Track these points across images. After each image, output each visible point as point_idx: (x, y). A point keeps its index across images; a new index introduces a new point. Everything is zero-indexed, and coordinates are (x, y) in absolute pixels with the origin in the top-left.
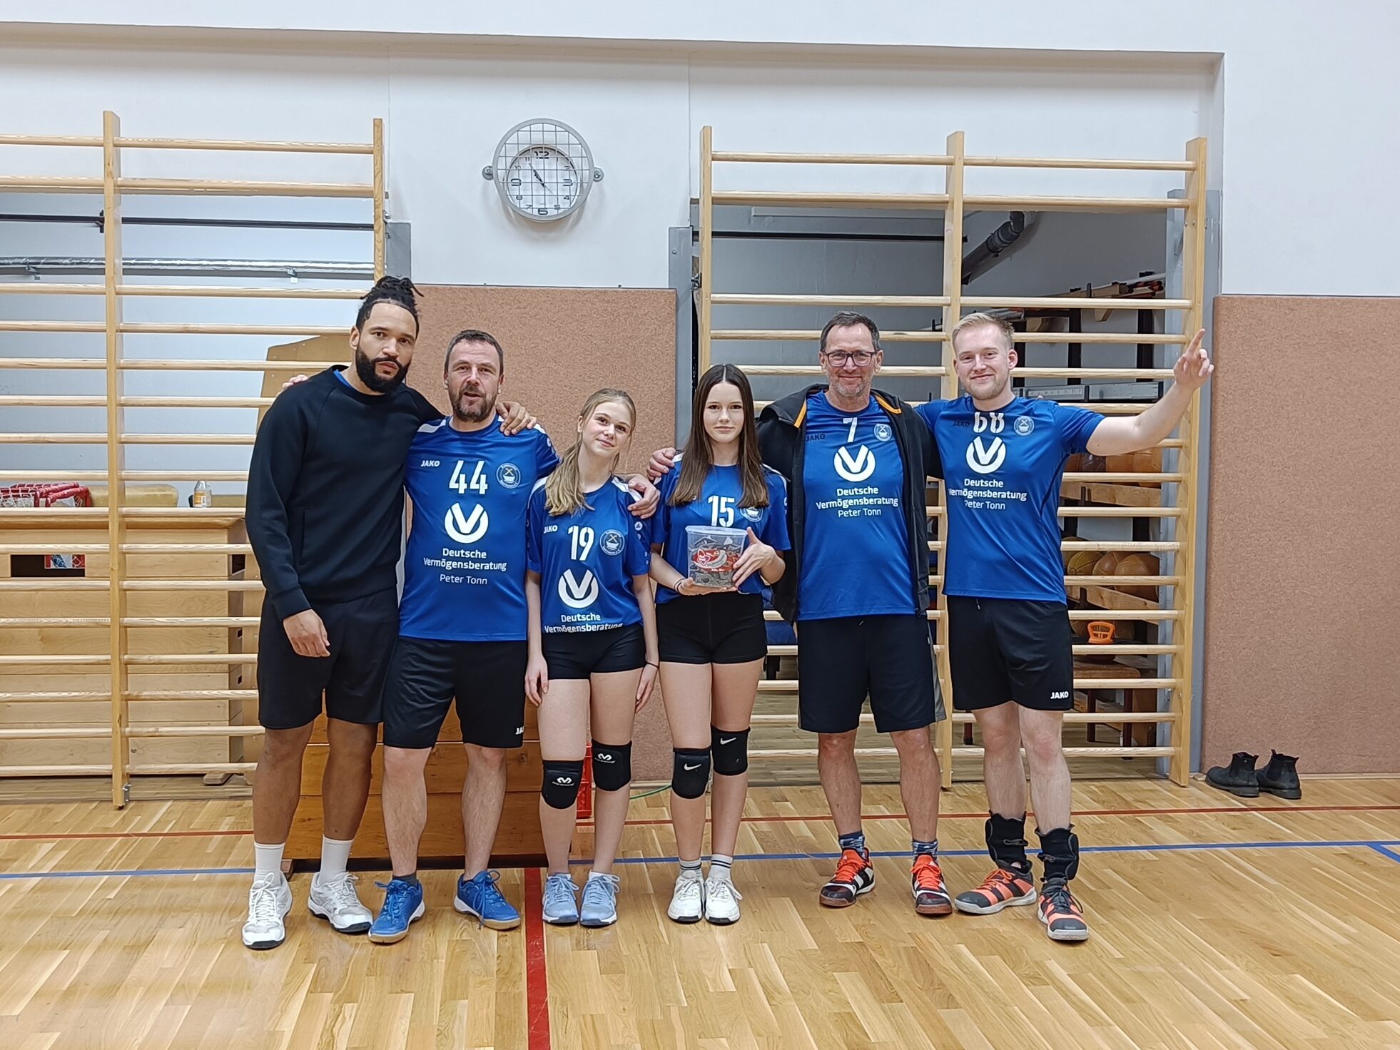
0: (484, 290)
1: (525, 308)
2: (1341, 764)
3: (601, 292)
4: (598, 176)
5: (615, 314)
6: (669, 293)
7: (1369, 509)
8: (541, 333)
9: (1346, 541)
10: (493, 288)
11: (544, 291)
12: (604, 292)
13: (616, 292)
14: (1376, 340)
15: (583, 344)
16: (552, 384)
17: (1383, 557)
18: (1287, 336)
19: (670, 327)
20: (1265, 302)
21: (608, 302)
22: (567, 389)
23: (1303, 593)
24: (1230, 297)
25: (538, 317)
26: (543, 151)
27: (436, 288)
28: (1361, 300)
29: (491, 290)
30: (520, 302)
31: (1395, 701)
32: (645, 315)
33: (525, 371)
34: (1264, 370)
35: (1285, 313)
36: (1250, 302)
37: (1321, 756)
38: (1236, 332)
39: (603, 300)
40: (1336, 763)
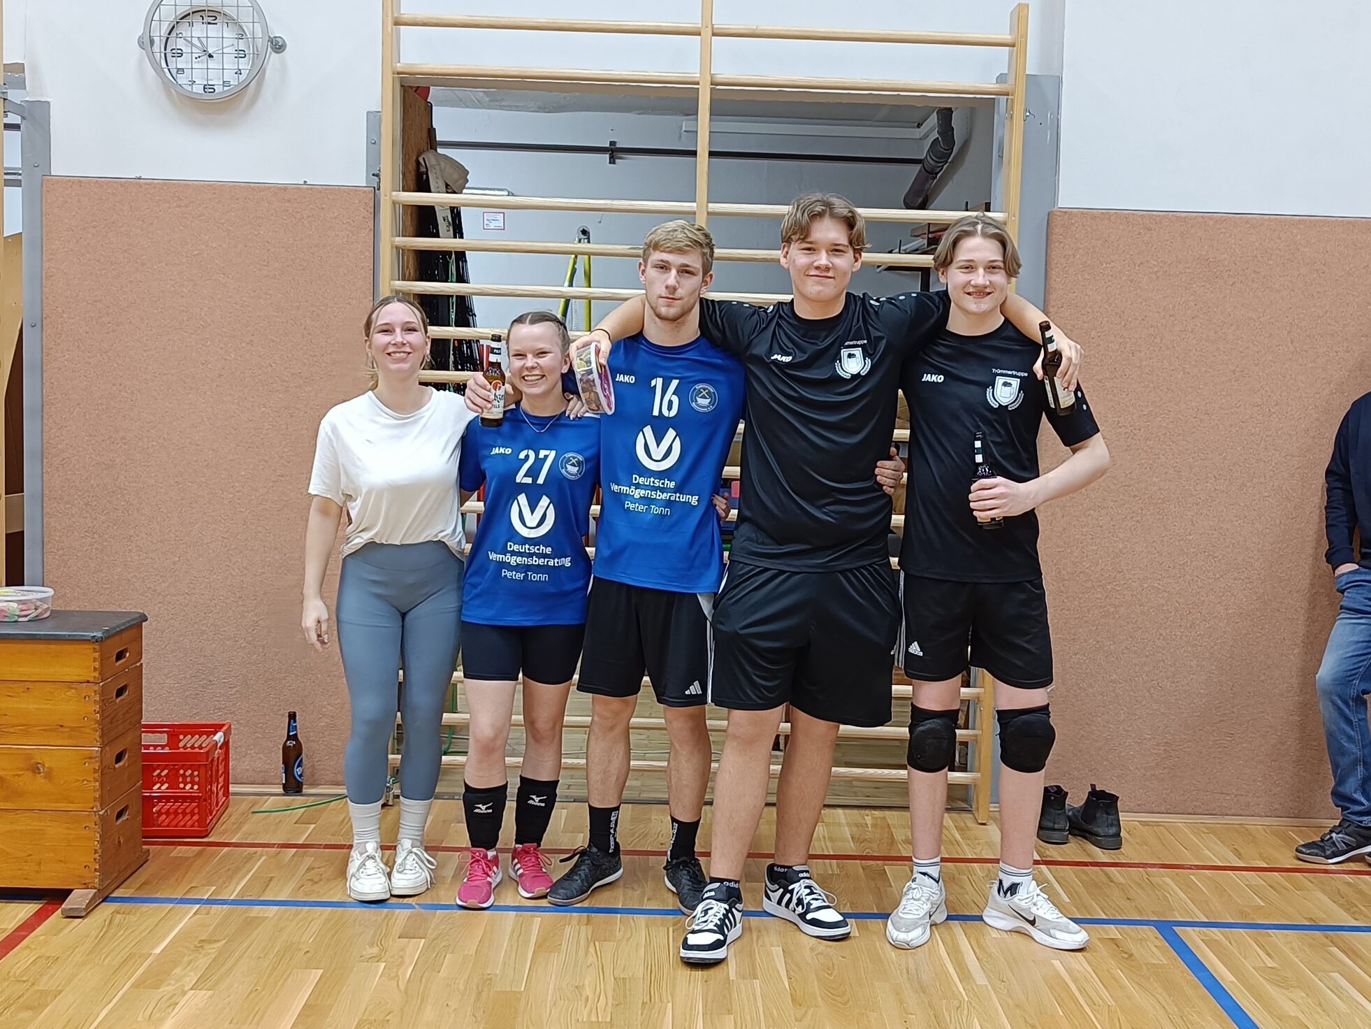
0: (136, 183)
1: (187, 206)
2: (1197, 804)
3: (281, 189)
4: (278, 46)
5: (298, 216)
6: (365, 192)
7: (1244, 485)
8: (207, 237)
9: (1212, 524)
10: (148, 181)
11: (209, 186)
12: (284, 189)
13: (299, 189)
14: (1258, 270)
15: (258, 251)
16: (220, 299)
17: (1260, 546)
18: (1141, 263)
19: (367, 236)
20: (1113, 218)
21: (289, 201)
22: (238, 307)
23: (1154, 588)
24: (1068, 213)
25: (202, 218)
26: (211, 15)
27: (80, 181)
28: (1239, 218)
29: (146, 184)
30: (180, 200)
31: (1271, 727)
32: (335, 218)
33: (185, 283)
34: (1111, 304)
35: (1140, 234)
36: (1094, 217)
37: (1172, 792)
38: (1074, 256)
39: (283, 199)
40: (1192, 801)
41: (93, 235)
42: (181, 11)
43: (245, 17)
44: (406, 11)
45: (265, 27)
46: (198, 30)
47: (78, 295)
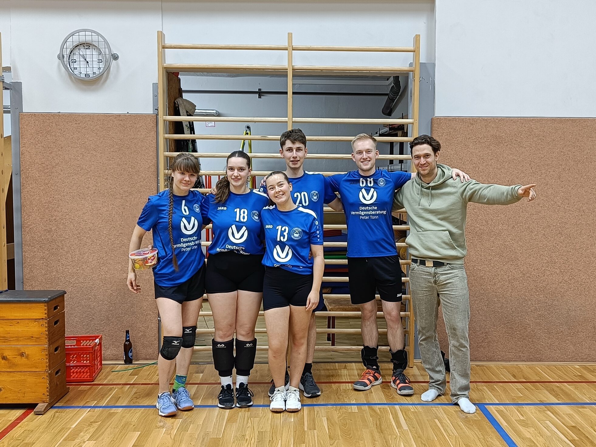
0: (58, 115)
1: (79, 124)
2: (499, 357)
3: (118, 116)
4: (115, 57)
5: (125, 127)
6: (152, 116)
7: (514, 227)
8: (88, 136)
9: (501, 243)
10: (63, 114)
11: (88, 115)
12: (119, 115)
13: (125, 115)
14: (517, 140)
15: (109, 141)
16: (93, 162)
17: (521, 251)
18: (469, 138)
19: (153, 134)
20: (457, 120)
21: (121, 120)
22: (101, 164)
23: (478, 269)
24: (439, 118)
25: (86, 128)
26: (87, 45)
27: (35, 114)
28: (509, 119)
29: (62, 115)
30: (76, 121)
31: (528, 325)
32: (141, 127)
33: (79, 155)
34: (457, 155)
35: (468, 126)
36: (450, 120)
37: (489, 352)
38: (442, 136)
39: (119, 120)
40: (497, 356)
41: (41, 136)
42: (75, 44)
43: (102, 46)
44: (168, 42)
45: (110, 50)
46: (83, 51)
47: (35, 161)
